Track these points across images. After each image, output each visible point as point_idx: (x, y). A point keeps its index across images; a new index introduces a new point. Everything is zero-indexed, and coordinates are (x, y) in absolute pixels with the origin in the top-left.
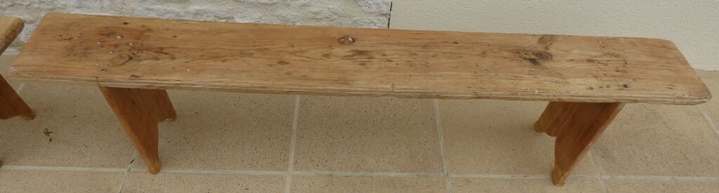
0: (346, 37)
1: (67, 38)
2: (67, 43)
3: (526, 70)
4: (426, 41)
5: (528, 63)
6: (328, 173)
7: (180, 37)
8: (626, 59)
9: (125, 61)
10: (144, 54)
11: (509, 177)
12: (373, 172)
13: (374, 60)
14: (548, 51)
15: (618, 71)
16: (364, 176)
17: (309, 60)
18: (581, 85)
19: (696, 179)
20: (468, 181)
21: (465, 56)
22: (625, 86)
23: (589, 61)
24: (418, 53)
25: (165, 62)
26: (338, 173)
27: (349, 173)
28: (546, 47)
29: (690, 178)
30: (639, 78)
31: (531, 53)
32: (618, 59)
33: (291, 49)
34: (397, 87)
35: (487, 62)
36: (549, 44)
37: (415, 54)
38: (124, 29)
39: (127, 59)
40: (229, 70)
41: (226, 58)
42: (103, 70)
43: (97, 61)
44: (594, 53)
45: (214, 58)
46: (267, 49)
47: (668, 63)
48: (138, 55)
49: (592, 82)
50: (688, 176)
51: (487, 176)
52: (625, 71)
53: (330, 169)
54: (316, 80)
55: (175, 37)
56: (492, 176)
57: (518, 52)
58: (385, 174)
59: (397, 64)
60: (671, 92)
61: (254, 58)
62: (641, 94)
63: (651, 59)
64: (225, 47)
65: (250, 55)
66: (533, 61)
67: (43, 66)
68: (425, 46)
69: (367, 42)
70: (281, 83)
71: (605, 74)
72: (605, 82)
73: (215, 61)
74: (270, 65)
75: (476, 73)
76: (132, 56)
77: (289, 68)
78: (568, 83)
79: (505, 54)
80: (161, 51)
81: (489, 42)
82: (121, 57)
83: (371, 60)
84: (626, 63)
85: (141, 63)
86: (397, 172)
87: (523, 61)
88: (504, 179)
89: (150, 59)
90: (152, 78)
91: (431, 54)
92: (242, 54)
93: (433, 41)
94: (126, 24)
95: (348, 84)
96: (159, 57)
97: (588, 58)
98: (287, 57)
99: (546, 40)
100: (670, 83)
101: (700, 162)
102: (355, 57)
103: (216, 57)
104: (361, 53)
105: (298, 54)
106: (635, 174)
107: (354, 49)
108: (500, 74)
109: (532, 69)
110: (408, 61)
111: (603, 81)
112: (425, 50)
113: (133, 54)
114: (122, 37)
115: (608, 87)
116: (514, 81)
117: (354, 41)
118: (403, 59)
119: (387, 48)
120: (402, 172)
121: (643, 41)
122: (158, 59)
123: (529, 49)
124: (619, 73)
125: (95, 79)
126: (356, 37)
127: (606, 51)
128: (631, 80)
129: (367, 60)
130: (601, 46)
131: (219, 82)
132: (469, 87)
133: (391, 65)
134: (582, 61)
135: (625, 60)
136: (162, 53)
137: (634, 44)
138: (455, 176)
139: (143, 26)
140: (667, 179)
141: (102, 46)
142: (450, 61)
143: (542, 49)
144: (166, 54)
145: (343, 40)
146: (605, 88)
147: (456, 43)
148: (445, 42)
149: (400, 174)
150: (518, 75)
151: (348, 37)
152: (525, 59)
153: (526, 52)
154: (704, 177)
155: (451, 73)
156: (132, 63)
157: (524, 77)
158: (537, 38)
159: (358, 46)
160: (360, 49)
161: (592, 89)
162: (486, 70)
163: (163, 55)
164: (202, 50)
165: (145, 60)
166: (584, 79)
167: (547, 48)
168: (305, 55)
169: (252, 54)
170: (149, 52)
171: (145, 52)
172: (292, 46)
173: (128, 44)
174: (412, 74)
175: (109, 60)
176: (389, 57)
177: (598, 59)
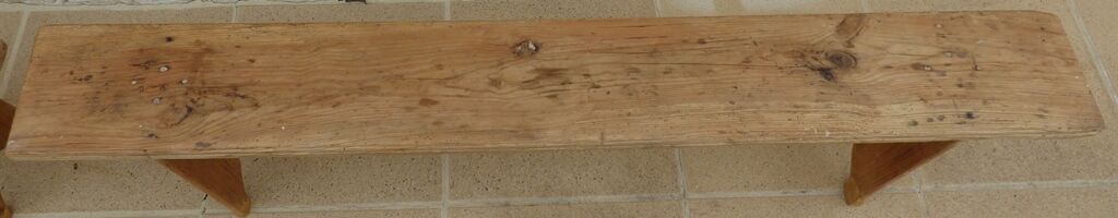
0: (524, 43)
1: (84, 76)
2: (85, 88)
3: (813, 91)
4: (654, 42)
5: (818, 78)
6: (503, 200)
7: (260, 61)
8: (977, 60)
9: (182, 116)
10: (209, 101)
11: (778, 193)
12: (571, 195)
13: (571, 87)
14: (852, 50)
15: (960, 86)
16: (557, 203)
17: (468, 93)
18: (899, 117)
19: (1067, 183)
20: (715, 204)
21: (715, 69)
22: (969, 116)
23: (917, 67)
24: (639, 67)
25: (245, 115)
26: (517, 200)
27: (535, 199)
28: (849, 42)
29: (1057, 182)
30: (993, 99)
31: (823, 55)
32: (963, 60)
33: (438, 74)
34: (608, 137)
35: (752, 78)
36: (853, 34)
37: (637, 71)
38: (168, 51)
39: (185, 111)
40: (344, 122)
41: (338, 99)
42: (151, 136)
43: (139, 119)
44: (926, 51)
45: (319, 100)
46: (401, 77)
47: (1044, 64)
48: (200, 102)
49: (917, 110)
50: (1055, 179)
51: (745, 194)
52: (971, 86)
53: (506, 195)
54: (482, 132)
55: (252, 61)
56: (752, 194)
57: (803, 56)
58: (589, 198)
59: (609, 93)
60: (1038, 124)
61: (383, 95)
62: (993, 129)
63: (1018, 58)
64: (333, 77)
65: (375, 90)
66: (826, 73)
67: (56, 135)
68: (653, 52)
69: (557, 50)
70: (428, 142)
71: (939, 94)
72: (939, 110)
73: (322, 106)
74: (408, 109)
75: (732, 103)
76: (191, 105)
77: (439, 112)
78: (878, 114)
79: (782, 60)
80: (234, 91)
81: (756, 36)
82: (174, 108)
83: (567, 87)
84: (976, 69)
85: (209, 118)
86: (607, 194)
87: (810, 73)
88: (770, 198)
89: (220, 110)
90: (231, 145)
91: (662, 67)
92: (364, 89)
93: (666, 41)
94: (169, 39)
95: (532, 138)
96: (234, 104)
97: (914, 62)
98: (434, 91)
99: (850, 25)
100: (1042, 106)
101: (1078, 153)
102: (542, 83)
103: (323, 98)
104: (550, 73)
105: (450, 83)
106: (973, 181)
107: (539, 66)
108: (772, 104)
109: (822, 90)
110: (626, 86)
111: (936, 107)
112: (652, 60)
113: (193, 101)
114: (169, 68)
115: (942, 118)
116: (793, 116)
117: (537, 49)
118: (618, 82)
119: (590, 61)
120: (614, 194)
121: (1008, 18)
122: (232, 109)
123: (820, 48)
124: (962, 90)
125: (142, 152)
126: (540, 41)
127: (947, 44)
128: (979, 103)
129: (561, 87)
130: (938, 35)
131: (332, 146)
132: (722, 132)
133: (599, 94)
134: (903, 68)
135: (975, 63)
136: (237, 95)
137: (993, 27)
138: (696, 196)
139: (198, 43)
140: (1021, 185)
141: (141, 89)
142: (693, 80)
143: (841, 47)
144: (243, 97)
145: (521, 49)
146: (936, 121)
147: (702, 42)
148: (685, 42)
149: (613, 198)
150: (799, 103)
151: (527, 41)
152: (813, 69)
153: (815, 52)
154: (1079, 181)
155: (694, 105)
156: (192, 121)
157: (809, 107)
158: (835, 23)
159: (546, 61)
160: (548, 65)
161: (915, 124)
162: (749, 95)
163: (239, 101)
164: (299, 85)
165: (213, 111)
166: (903, 105)
167: (850, 44)
168: (461, 83)
169: (379, 87)
170: (216, 96)
171: (210, 96)
172: (440, 67)
173: (181, 82)
174: (631, 110)
175: (157, 117)
176: (594, 79)
177: (931, 62)
